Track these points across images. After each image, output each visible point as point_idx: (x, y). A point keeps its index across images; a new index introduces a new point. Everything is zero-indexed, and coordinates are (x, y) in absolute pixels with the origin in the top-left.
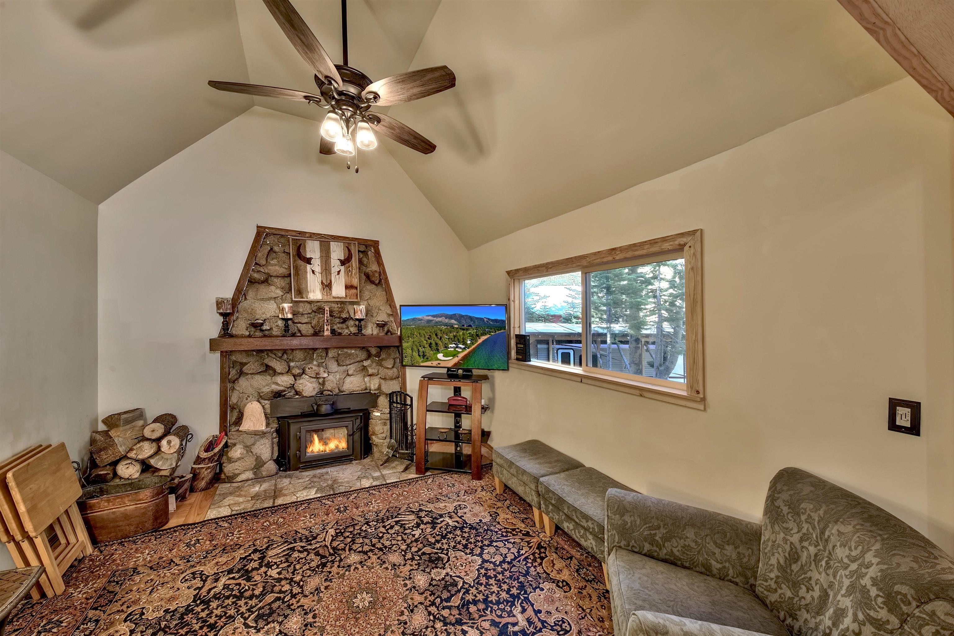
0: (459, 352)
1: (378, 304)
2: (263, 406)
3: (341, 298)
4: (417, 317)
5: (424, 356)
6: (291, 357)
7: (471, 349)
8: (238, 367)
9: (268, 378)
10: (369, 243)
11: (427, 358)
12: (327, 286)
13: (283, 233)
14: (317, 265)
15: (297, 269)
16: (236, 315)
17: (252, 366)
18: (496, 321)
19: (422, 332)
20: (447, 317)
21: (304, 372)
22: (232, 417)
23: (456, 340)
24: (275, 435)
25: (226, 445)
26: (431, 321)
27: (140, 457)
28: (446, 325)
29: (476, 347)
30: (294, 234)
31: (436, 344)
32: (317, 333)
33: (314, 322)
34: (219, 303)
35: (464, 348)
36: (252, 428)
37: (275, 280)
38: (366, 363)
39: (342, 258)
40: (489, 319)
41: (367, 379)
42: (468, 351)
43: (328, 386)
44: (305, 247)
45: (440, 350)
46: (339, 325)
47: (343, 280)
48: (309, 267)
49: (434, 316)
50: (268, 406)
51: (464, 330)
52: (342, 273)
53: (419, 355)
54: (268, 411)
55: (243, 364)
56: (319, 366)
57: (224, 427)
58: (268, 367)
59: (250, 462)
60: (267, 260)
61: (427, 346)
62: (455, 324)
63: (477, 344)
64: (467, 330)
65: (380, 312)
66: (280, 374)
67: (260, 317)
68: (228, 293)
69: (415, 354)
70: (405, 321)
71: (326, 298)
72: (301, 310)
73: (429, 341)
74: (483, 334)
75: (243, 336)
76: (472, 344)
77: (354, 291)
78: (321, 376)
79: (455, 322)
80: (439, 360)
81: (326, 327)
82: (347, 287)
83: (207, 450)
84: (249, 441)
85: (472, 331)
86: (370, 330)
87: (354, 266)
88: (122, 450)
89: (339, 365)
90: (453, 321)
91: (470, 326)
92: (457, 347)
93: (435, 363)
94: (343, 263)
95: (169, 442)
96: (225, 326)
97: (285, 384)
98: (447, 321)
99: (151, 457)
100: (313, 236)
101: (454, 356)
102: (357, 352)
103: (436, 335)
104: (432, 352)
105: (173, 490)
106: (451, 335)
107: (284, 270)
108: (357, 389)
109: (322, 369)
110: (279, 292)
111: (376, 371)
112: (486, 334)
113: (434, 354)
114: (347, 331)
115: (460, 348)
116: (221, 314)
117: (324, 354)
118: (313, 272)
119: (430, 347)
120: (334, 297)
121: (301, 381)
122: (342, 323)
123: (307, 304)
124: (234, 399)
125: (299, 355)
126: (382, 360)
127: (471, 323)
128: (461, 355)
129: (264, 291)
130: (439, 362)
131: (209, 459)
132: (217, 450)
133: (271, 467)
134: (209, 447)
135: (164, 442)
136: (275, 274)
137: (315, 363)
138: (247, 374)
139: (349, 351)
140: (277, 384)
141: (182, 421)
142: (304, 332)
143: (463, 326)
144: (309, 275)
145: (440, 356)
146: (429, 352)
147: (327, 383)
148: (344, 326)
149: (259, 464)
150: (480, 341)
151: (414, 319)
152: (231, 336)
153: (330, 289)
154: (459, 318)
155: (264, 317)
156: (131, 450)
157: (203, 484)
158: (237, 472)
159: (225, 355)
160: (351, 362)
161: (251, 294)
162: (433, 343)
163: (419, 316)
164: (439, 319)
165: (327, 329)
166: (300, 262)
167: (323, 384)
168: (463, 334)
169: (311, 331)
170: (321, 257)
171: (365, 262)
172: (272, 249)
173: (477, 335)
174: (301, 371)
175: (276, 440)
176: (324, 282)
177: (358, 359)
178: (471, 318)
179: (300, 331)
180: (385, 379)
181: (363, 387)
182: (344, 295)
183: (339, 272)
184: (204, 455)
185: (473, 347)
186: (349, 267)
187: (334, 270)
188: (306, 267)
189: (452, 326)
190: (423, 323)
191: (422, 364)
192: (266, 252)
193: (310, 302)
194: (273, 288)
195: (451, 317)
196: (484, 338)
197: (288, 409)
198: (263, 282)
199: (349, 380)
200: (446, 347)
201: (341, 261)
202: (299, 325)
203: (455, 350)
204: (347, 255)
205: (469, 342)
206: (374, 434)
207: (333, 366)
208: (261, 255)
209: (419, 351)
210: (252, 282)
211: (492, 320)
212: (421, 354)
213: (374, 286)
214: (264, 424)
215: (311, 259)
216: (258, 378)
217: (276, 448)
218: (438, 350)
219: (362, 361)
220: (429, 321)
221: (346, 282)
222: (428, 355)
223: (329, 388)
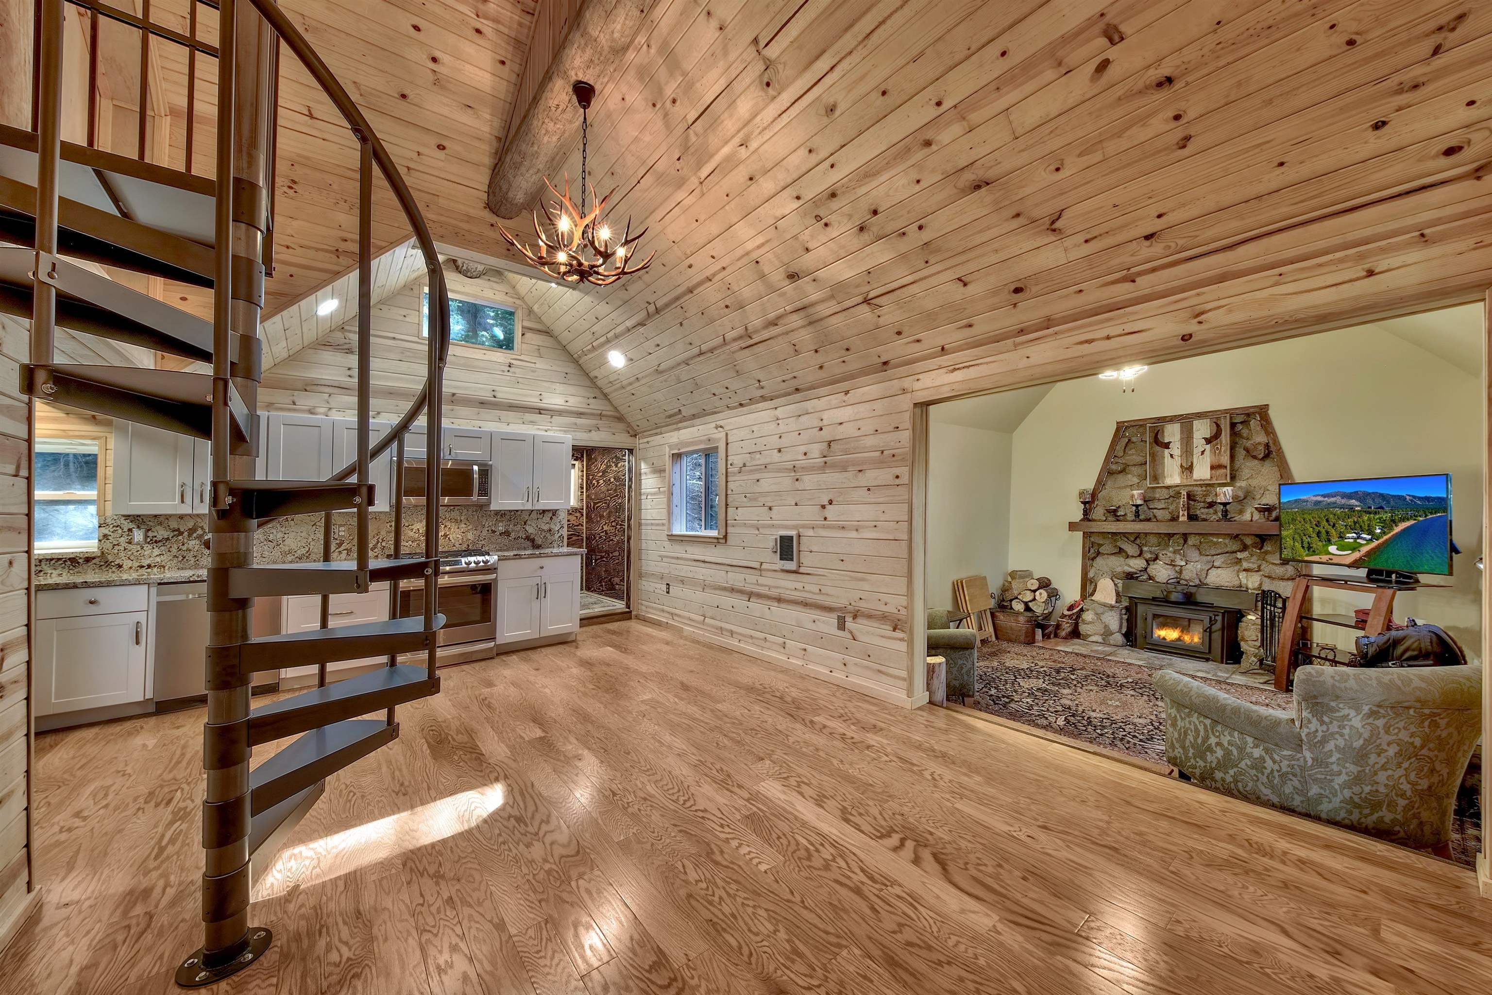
0: (1362, 545)
1: (1264, 483)
2: (1115, 585)
3: (1204, 480)
4: (1302, 498)
5: (1309, 548)
6: (1144, 542)
7: (1381, 541)
8: (1096, 547)
9: (1122, 559)
10: (1252, 410)
11: (1314, 551)
12: (1187, 469)
13: (1141, 423)
14: (1176, 449)
15: (1153, 456)
16: (1096, 503)
17: (1107, 548)
18: (1427, 499)
19: (1307, 517)
20: (1345, 496)
21: (1156, 559)
22: (1090, 589)
23: (1357, 528)
24: (1124, 611)
25: (1082, 610)
26: (1320, 502)
27: (1024, 600)
28: (1342, 507)
29: (1390, 538)
30: (1153, 421)
31: (1327, 532)
32: (1174, 519)
33: (1172, 508)
34: (1081, 494)
35: (1371, 540)
36: (1102, 600)
37: (1133, 468)
38: (1240, 555)
39: (1208, 436)
40: (1414, 497)
41: (1243, 575)
42: (1375, 543)
43: (1186, 575)
44: (1163, 432)
45: (1333, 540)
46: (1203, 510)
47: (1209, 460)
48: (1166, 451)
49: (1324, 496)
50: (1120, 585)
51: (1370, 513)
52: (1207, 453)
53: (1303, 547)
54: (1120, 589)
55: (1100, 545)
56: (1175, 552)
57: (1084, 597)
58: (1121, 550)
59: (1099, 628)
60: (1124, 451)
61: (1314, 535)
62: (1356, 506)
63: (1392, 533)
64: (1375, 513)
65: (1267, 492)
66: (1133, 557)
67: (1116, 503)
68: (1090, 485)
69: (1298, 545)
70: (1285, 503)
71: (1185, 482)
72: (1157, 496)
73: (1317, 529)
74: (1403, 520)
75: (1100, 520)
76: (1384, 533)
77: (1222, 471)
78: (1177, 563)
79: (1357, 503)
80: (1330, 554)
81: (1181, 514)
82: (1212, 468)
83: (1068, 610)
84: (1100, 610)
85: (1387, 516)
86: (1249, 514)
87: (1224, 442)
88: (1016, 593)
89: (1201, 554)
90: (1353, 502)
91: (1382, 508)
92: (1359, 538)
93: (1325, 558)
94: (1208, 441)
95: (1041, 594)
96: (1086, 513)
97: (1136, 567)
98: (1344, 501)
99: (1030, 601)
100: (1172, 419)
101: (1354, 549)
102: (1227, 541)
103: (1327, 521)
104: (1320, 544)
105: (1043, 627)
106: (1350, 521)
107: (1142, 458)
108: (1226, 584)
109: (1178, 556)
110: (1136, 480)
111: (1256, 566)
112: (1408, 520)
113: (1324, 546)
114: (1214, 517)
115: (1364, 539)
116: (1082, 502)
117: (1182, 541)
118: (1171, 456)
119: (1318, 536)
120: (1195, 480)
121: (1154, 567)
122: (1208, 508)
123: (1164, 490)
124: (1091, 574)
125: (1153, 540)
126: (1266, 553)
127: (1383, 504)
128: (1365, 550)
129: (1122, 480)
130: (1331, 557)
131: (1069, 616)
132: (1075, 611)
133: (1119, 638)
134: (1070, 608)
135: (1037, 593)
136: (1131, 463)
137: (1171, 549)
138: (1104, 554)
139: (1215, 540)
140: (1130, 566)
141: (1054, 585)
142: (1159, 518)
143: (1370, 508)
144: (1167, 459)
145: (1332, 549)
146: (1317, 544)
147: (1184, 572)
148: (1211, 510)
149: (1107, 633)
150: (1397, 530)
151: (1296, 501)
152: (1090, 520)
153: (1191, 472)
154: (1362, 497)
155: (1120, 503)
156: (1020, 594)
157: (1063, 634)
158: (1089, 633)
159: (1087, 535)
160: (1217, 552)
161: (1109, 484)
162: (1323, 531)
163: (1304, 497)
164: (1333, 500)
165: (1183, 515)
166: (1158, 448)
167: (1180, 572)
168: (1369, 519)
169: (1169, 517)
170: (1182, 439)
171: (1245, 435)
172: (1129, 440)
173: (1393, 521)
174: (1154, 556)
175: (1125, 617)
176: (1184, 465)
177: (1228, 549)
178: (1382, 496)
179: (1155, 517)
180: (1269, 577)
181: (1237, 583)
182: (1209, 477)
183: (1203, 453)
184: (1066, 613)
185: (1385, 537)
186: (1217, 444)
187: (1197, 452)
188: (1163, 452)
189: (1351, 508)
190: (1309, 506)
191: (1306, 558)
192: (1124, 444)
193: (1168, 487)
194: (1130, 476)
195: (1350, 496)
196: (1402, 526)
197: (1140, 591)
198: (1120, 472)
199: (1213, 573)
200: (1341, 537)
201: (1206, 439)
202: (1155, 511)
203: (1355, 541)
204: (1214, 432)
205: (1379, 531)
206: (1243, 639)
207: (1194, 554)
208: (1119, 448)
209: (1302, 542)
210: (1111, 473)
211: (1420, 498)
212: (1306, 545)
213: (1256, 462)
214: (1114, 599)
215: (1170, 443)
216: (1113, 558)
217: (1125, 624)
218: (1329, 540)
219: (1235, 552)
220: (1317, 503)
221: (1211, 462)
222: (1314, 546)
223: (1187, 578)
